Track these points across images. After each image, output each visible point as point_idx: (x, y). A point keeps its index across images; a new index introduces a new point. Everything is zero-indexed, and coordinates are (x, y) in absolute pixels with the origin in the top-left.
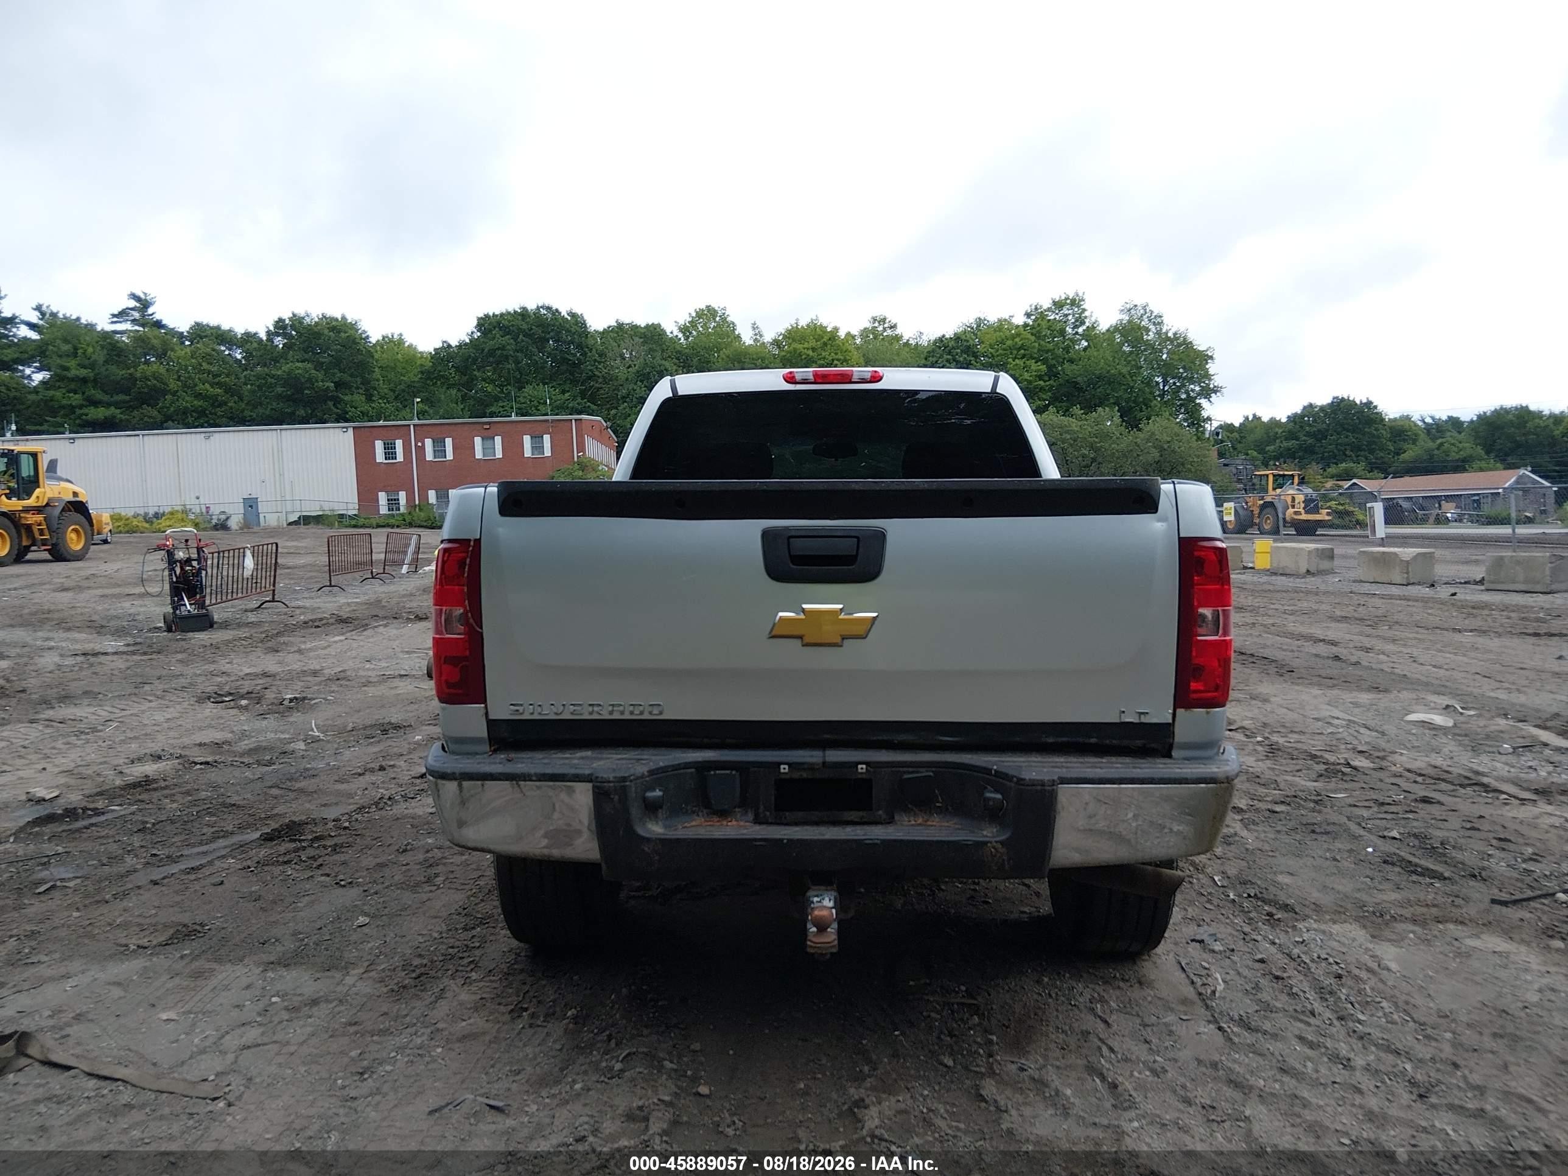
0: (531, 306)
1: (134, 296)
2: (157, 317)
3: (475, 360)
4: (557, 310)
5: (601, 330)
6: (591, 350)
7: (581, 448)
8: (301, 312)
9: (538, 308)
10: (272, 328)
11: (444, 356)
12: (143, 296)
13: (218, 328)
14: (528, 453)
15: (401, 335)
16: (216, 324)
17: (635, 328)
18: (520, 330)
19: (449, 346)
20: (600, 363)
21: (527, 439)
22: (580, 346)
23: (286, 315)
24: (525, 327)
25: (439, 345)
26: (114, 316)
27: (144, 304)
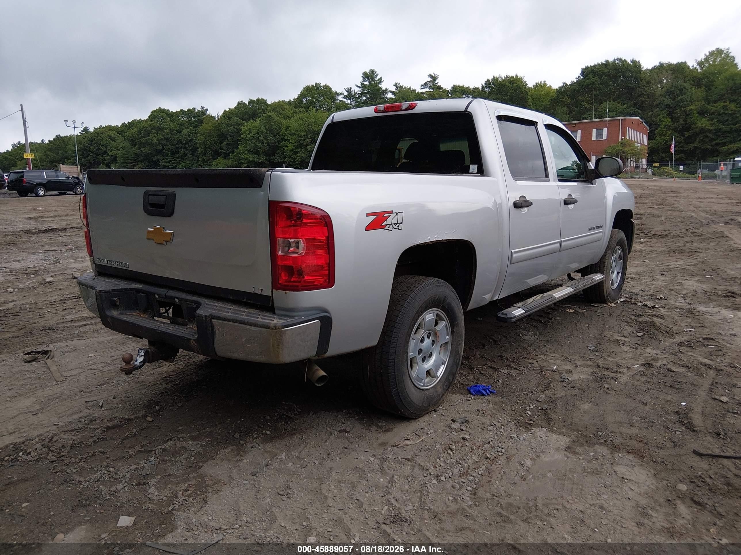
0: (611, 59)
1: (430, 76)
2: (439, 84)
3: (578, 91)
4: (625, 60)
5: (650, 68)
6: (642, 80)
7: (624, 134)
8: (497, 75)
9: (615, 60)
10: (484, 85)
11: (564, 90)
12: (434, 75)
13: (463, 87)
14: (594, 138)
15: (545, 81)
16: (462, 85)
17: (670, 65)
18: (603, 73)
19: (566, 85)
20: (646, 87)
21: (594, 131)
22: (636, 79)
23: (490, 78)
24: (606, 71)
25: (561, 85)
26: (422, 85)
27: (434, 78)
